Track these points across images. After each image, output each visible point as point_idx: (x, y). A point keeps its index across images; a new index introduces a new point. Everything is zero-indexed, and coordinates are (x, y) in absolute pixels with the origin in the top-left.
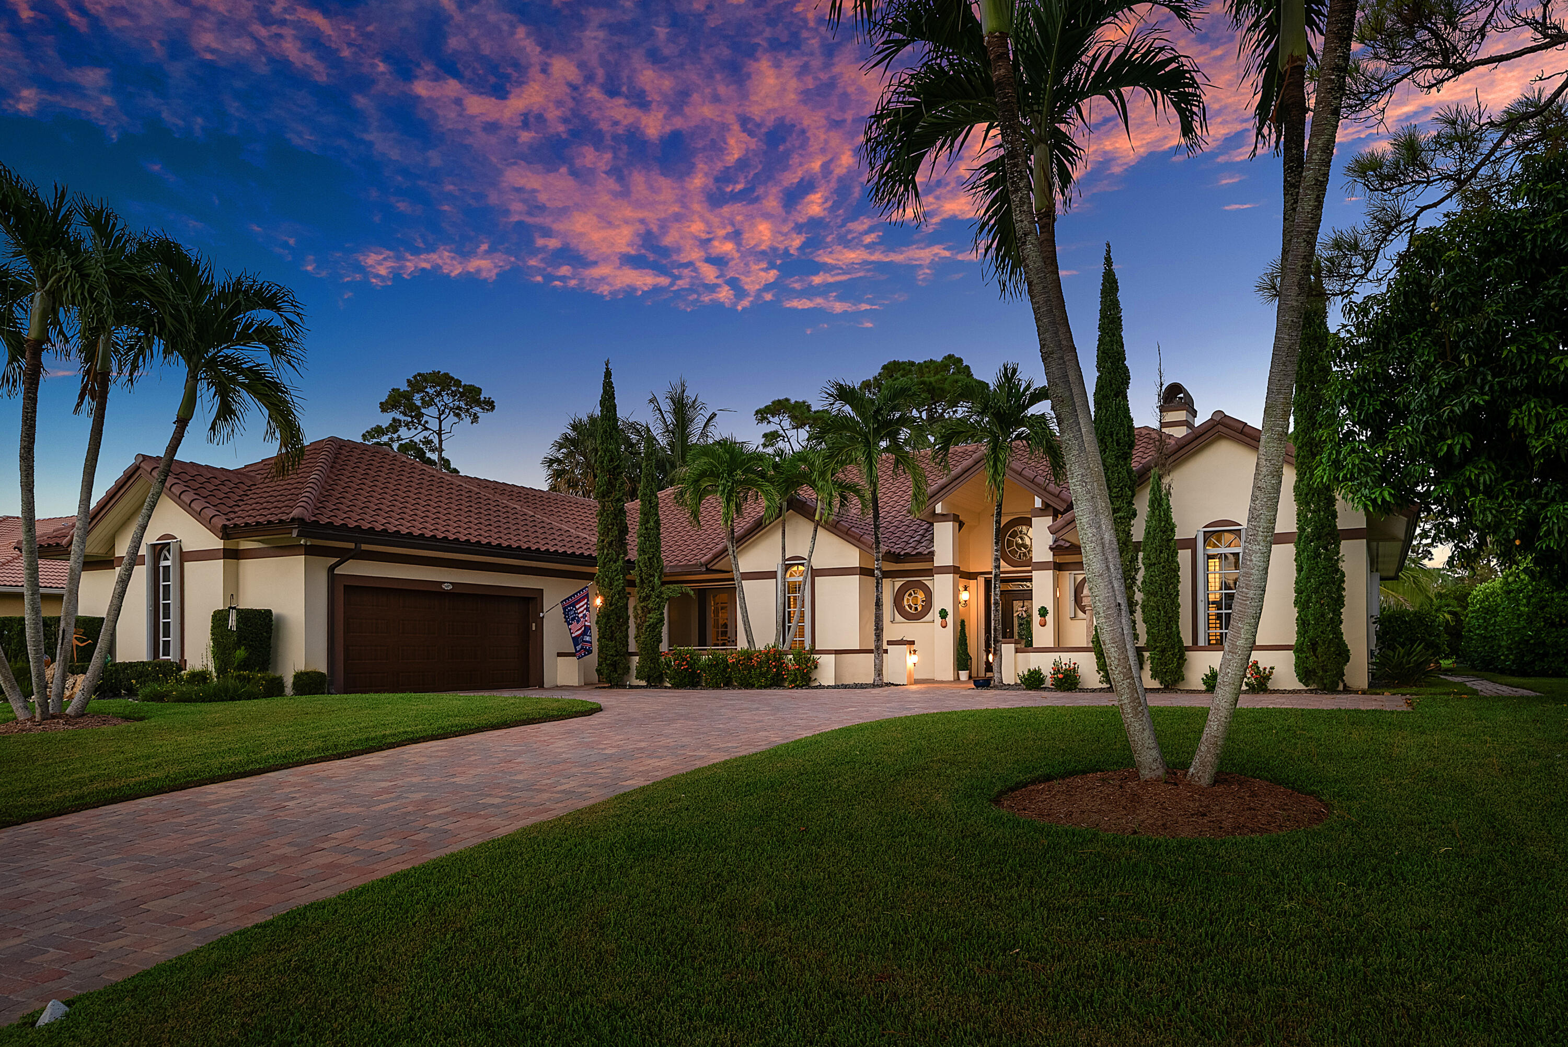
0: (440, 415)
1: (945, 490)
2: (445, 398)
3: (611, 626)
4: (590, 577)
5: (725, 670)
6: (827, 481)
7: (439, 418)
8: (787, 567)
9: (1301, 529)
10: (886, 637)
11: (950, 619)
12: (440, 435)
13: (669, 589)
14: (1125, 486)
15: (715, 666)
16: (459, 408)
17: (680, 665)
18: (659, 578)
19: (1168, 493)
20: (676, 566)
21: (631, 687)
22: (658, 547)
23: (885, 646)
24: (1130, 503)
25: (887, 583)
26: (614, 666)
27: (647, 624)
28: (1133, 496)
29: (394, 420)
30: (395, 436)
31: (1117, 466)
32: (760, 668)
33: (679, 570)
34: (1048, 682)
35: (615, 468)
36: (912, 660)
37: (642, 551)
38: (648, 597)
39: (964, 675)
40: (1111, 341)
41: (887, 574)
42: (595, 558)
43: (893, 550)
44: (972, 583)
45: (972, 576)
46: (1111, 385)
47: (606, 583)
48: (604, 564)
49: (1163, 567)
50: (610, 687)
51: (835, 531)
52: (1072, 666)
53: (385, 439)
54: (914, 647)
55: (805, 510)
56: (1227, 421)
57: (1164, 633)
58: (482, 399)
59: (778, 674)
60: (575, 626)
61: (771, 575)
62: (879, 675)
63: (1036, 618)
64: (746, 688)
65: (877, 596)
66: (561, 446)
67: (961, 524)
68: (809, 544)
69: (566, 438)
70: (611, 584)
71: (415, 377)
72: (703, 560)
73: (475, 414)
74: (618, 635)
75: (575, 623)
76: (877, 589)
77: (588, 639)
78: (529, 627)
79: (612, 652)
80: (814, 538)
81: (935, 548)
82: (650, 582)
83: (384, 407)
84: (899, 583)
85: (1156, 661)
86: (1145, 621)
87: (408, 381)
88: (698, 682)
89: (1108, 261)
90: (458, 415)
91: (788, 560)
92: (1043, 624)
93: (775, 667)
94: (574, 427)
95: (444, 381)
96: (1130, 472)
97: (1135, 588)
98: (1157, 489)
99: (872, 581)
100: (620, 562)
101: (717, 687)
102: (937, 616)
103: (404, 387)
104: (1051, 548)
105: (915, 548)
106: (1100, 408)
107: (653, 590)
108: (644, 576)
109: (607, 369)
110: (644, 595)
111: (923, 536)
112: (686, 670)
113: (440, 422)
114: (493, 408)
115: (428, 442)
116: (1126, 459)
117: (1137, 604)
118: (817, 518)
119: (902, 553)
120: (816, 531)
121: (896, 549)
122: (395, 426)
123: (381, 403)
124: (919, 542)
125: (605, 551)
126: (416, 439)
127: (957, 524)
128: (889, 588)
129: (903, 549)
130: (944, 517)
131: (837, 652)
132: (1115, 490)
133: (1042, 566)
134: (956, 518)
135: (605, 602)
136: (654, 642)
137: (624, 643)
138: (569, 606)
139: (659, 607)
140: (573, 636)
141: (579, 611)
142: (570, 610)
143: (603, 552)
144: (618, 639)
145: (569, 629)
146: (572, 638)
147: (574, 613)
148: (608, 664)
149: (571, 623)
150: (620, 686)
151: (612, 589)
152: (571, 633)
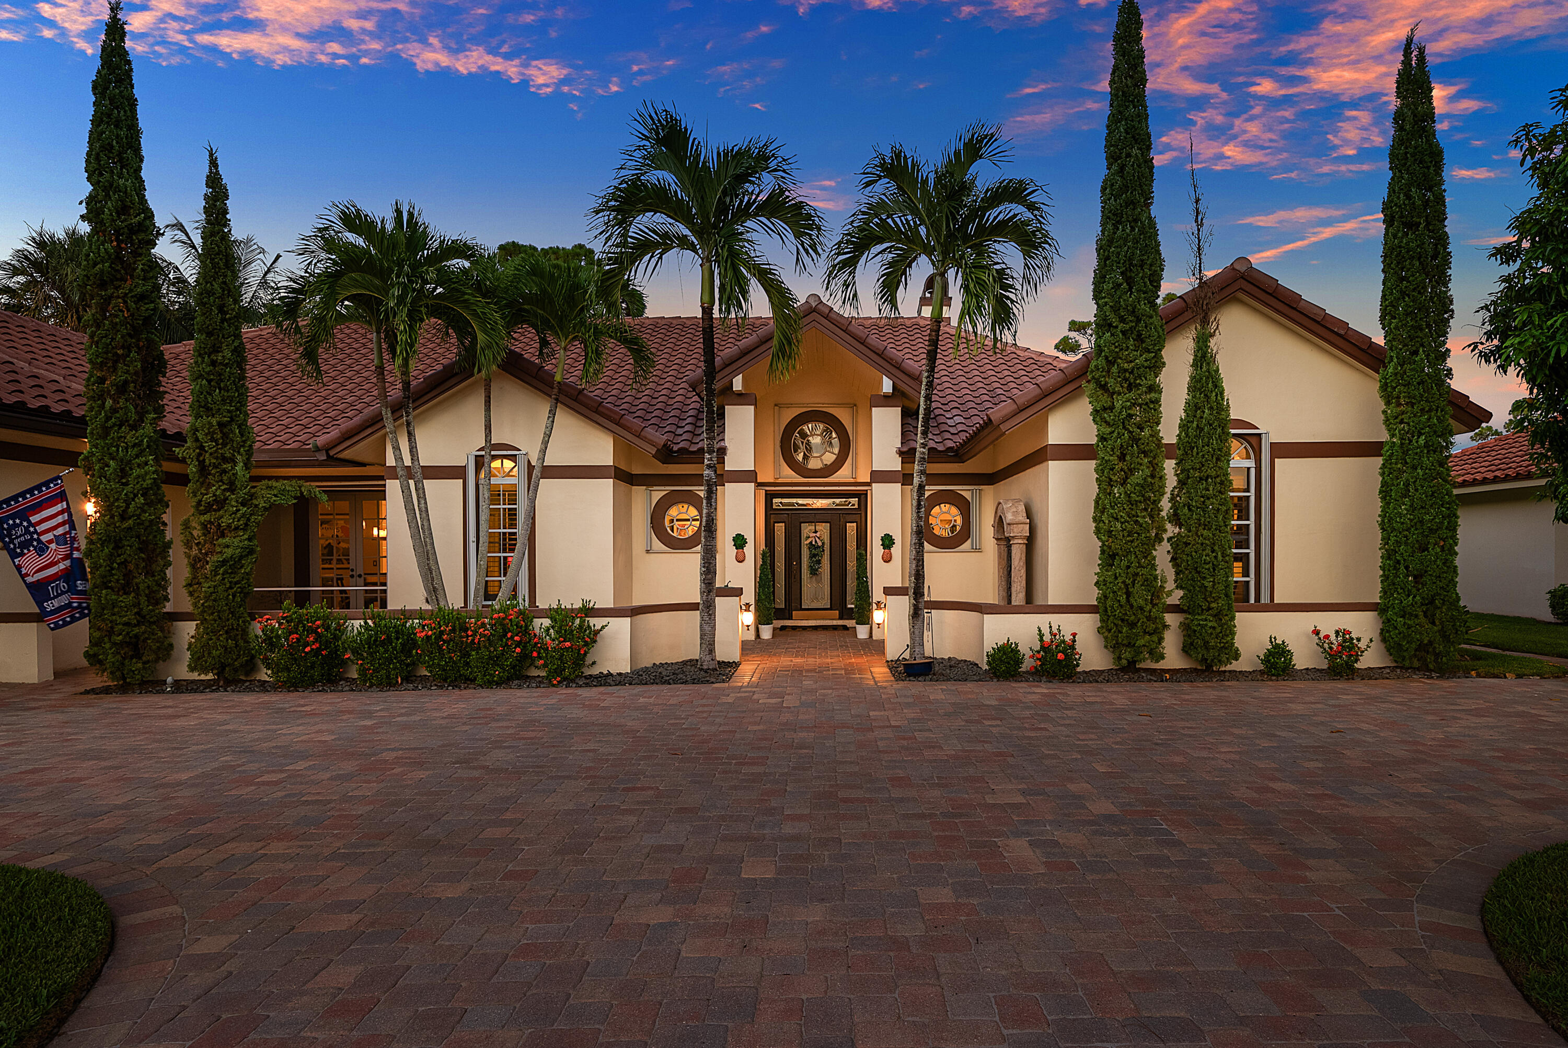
1: (750, 357)
3: (124, 563)
4: (69, 459)
5: (405, 649)
8: (482, 462)
11: (749, 550)
13: (270, 488)
15: (383, 643)
17: (299, 642)
18: (247, 466)
20: (275, 445)
21: (180, 687)
22: (242, 403)
25: (639, 492)
26: (134, 647)
27: (218, 557)
32: (487, 648)
33: (281, 456)
34: (1027, 664)
37: (202, 408)
38: (221, 503)
39: (766, 632)
41: (643, 479)
42: (82, 420)
47: (109, 471)
48: (106, 431)
50: (122, 690)
51: (575, 405)
59: (525, 657)
60: (31, 561)
61: (454, 473)
62: (711, 651)
63: (876, 550)
66: (16, 271)
69: (22, 255)
70: (123, 473)
72: (321, 440)
74: (141, 580)
75: (31, 554)
79: (130, 617)
81: (727, 443)
82: (224, 472)
84: (658, 494)
88: (339, 676)
92: (887, 559)
93: (518, 644)
94: (41, 244)
100: (147, 430)
101: (388, 684)
102: (730, 544)
104: (899, 453)
105: (692, 442)
107: (231, 489)
108: (208, 461)
110: (208, 498)
112: (317, 653)
125: (109, 403)
127: (761, 410)
128: (644, 500)
130: (743, 398)
131: (632, 611)
133: (885, 477)
134: (760, 400)
135: (106, 508)
136: (234, 596)
137: (157, 596)
138: (13, 517)
139: (246, 525)
140: (29, 579)
141: (39, 529)
142: (15, 525)
143: (102, 406)
144: (142, 586)
145: (19, 568)
146: (30, 586)
147: (27, 531)
148: (122, 644)
149: (22, 554)
150: (153, 685)
151: (126, 484)
152: (23, 577)
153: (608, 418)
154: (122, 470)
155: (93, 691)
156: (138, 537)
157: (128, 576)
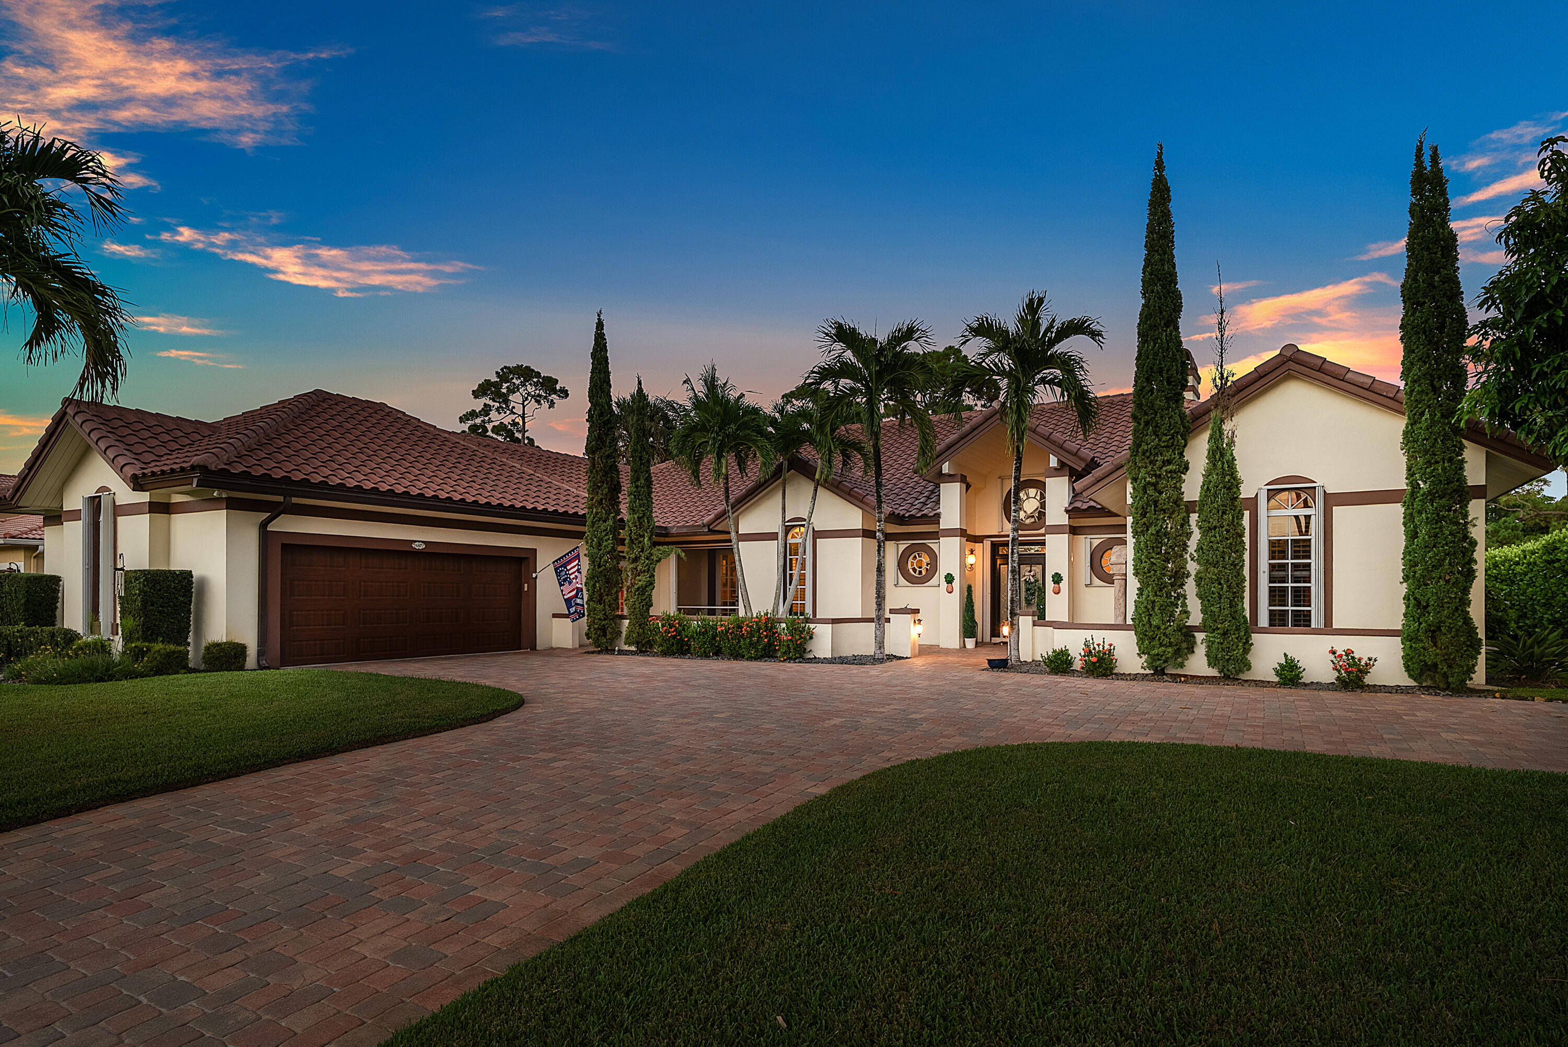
0: (524, 401)
1: (952, 449)
2: (529, 387)
3: (600, 589)
4: (579, 535)
5: (714, 638)
6: (826, 435)
7: (523, 404)
8: (788, 530)
9: (1414, 486)
10: (889, 604)
11: (956, 584)
12: (523, 418)
13: (659, 550)
14: (1177, 433)
15: (703, 634)
16: (539, 396)
17: (667, 632)
18: (650, 539)
19: (1232, 443)
20: (683, 526)
21: (621, 652)
22: (649, 506)
23: (887, 615)
24: (1181, 455)
25: (890, 547)
26: (604, 630)
27: (636, 587)
28: (1185, 446)
29: (485, 405)
30: (487, 418)
31: (1167, 409)
32: (750, 638)
33: (685, 530)
34: (1078, 665)
35: (605, 424)
36: (916, 630)
37: (633, 510)
38: (638, 558)
39: (970, 643)
40: (1161, 260)
41: (889, 537)
42: (584, 516)
43: (897, 512)
44: (978, 547)
45: (978, 539)
46: (1161, 313)
47: (594, 543)
48: (593, 523)
49: (1228, 531)
50: (599, 652)
51: (835, 490)
52: (1107, 647)
53: (478, 421)
54: (919, 616)
55: (806, 470)
56: (1301, 357)
57: (1227, 612)
58: (558, 388)
59: (770, 644)
60: (567, 588)
61: (772, 536)
62: (880, 648)
63: (1050, 585)
64: (736, 658)
65: (879, 561)
67: (968, 487)
68: (810, 504)
71: (502, 369)
72: (706, 521)
73: (552, 400)
75: (567, 584)
76: (879, 553)
77: (579, 601)
78: (522, 587)
79: (601, 616)
80: (814, 498)
81: (941, 510)
82: (640, 542)
83: (476, 394)
84: (902, 546)
85: (1216, 645)
86: (1199, 596)
87: (497, 373)
88: (686, 650)
89: (1160, 165)
90: (538, 402)
91: (787, 522)
92: (1057, 592)
93: (766, 636)
95: (526, 373)
96: (1182, 416)
97: (1187, 556)
98: (1217, 436)
99: (873, 543)
100: (610, 522)
101: (706, 656)
102: (943, 580)
103: (494, 379)
104: (1067, 511)
105: (920, 510)
106: (1146, 341)
107: (642, 551)
108: (633, 536)
109: (599, 319)
110: (633, 555)
111: (928, 498)
112: (675, 636)
113: (524, 407)
114: (567, 395)
115: (515, 424)
116: (1177, 401)
117: (1188, 576)
118: (817, 477)
119: (907, 515)
120: (816, 490)
121: (900, 511)
122: (486, 410)
123: (473, 391)
124: (925, 504)
125: (595, 510)
126: (506, 421)
127: (964, 486)
128: (892, 551)
129: (908, 511)
130: (950, 478)
131: (835, 621)
132: (1164, 438)
133: (1056, 529)
134: (963, 479)
136: (643, 606)
137: (615, 606)
138: (561, 567)
139: (648, 569)
140: (566, 597)
141: (570, 572)
142: (562, 571)
143: (592, 512)
144: (607, 601)
145: (562, 591)
146: (565, 600)
147: (566, 574)
148: (598, 629)
149: (564, 585)
150: (609, 651)
151: (601, 550)
152: (564, 595)
153: (856, 498)
154: (599, 543)
155: (588, 653)
156: (605, 576)
157: (601, 595)
